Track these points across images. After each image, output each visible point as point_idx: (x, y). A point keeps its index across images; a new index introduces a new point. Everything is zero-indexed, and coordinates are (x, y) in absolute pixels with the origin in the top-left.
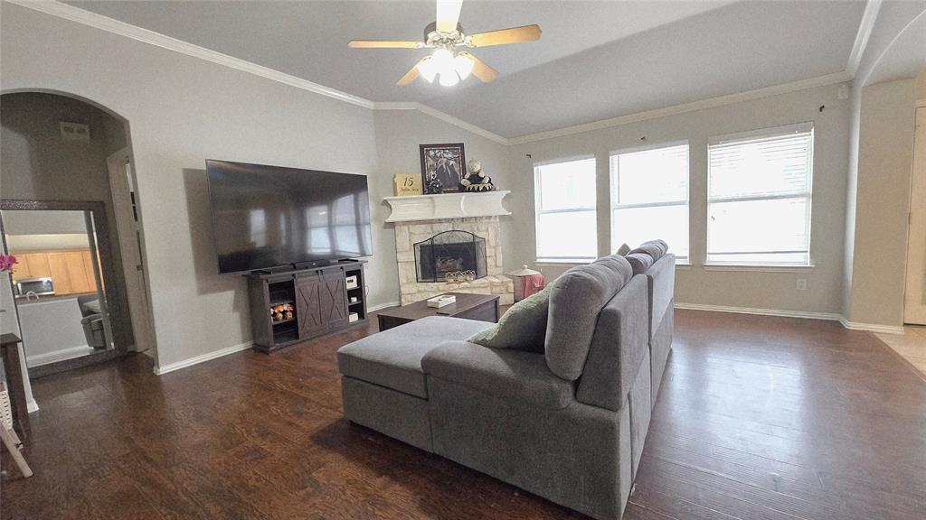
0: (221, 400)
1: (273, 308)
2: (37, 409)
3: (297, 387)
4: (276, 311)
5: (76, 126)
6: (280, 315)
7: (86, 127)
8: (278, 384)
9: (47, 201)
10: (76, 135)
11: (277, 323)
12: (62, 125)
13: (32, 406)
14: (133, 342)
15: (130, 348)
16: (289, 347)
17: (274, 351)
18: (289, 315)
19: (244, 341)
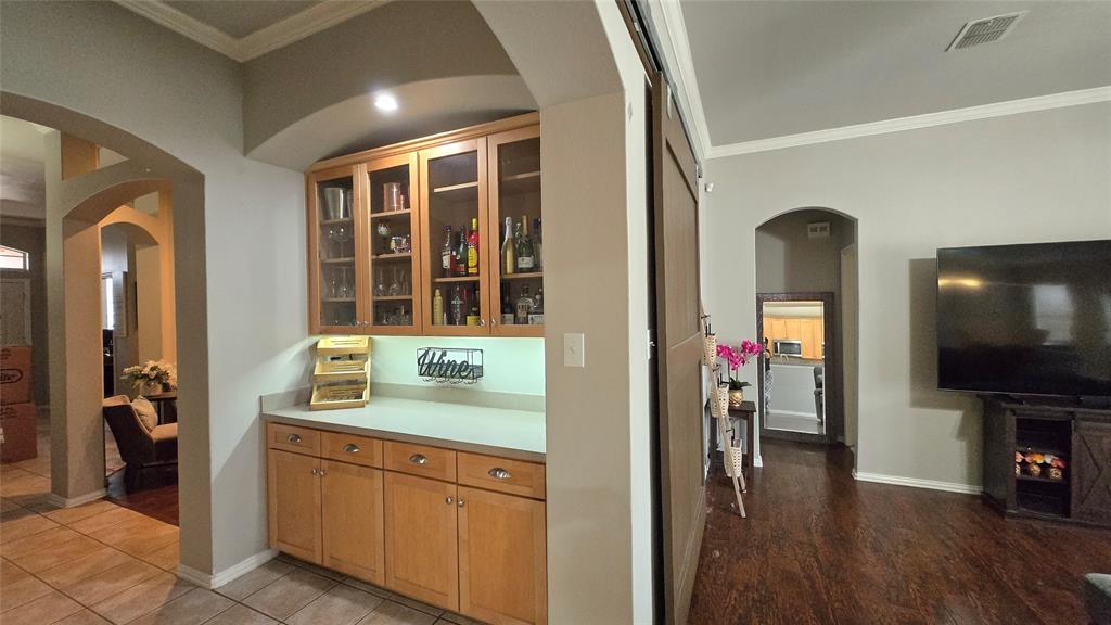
0: (908, 543)
1: (1023, 454)
2: (761, 465)
3: (1027, 588)
4: (1028, 459)
5: (819, 225)
6: (1036, 469)
7: (828, 224)
8: (997, 566)
9: (791, 293)
10: (819, 234)
11: (1026, 477)
12: (811, 226)
13: (758, 462)
14: (843, 434)
15: (839, 439)
16: (1045, 522)
17: (1013, 516)
18: (1055, 474)
19: (970, 482)
